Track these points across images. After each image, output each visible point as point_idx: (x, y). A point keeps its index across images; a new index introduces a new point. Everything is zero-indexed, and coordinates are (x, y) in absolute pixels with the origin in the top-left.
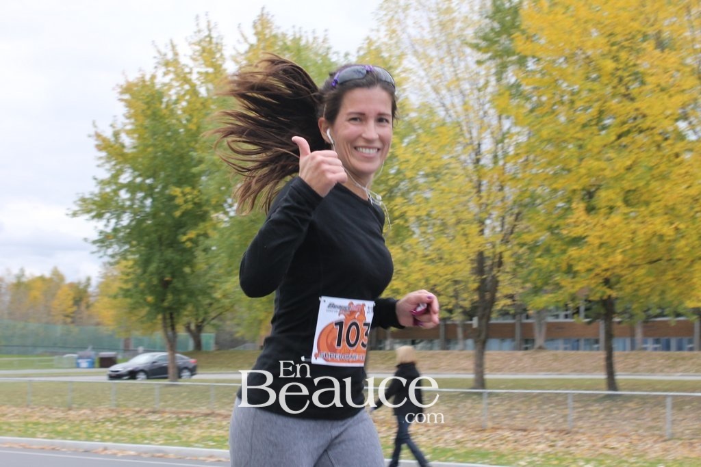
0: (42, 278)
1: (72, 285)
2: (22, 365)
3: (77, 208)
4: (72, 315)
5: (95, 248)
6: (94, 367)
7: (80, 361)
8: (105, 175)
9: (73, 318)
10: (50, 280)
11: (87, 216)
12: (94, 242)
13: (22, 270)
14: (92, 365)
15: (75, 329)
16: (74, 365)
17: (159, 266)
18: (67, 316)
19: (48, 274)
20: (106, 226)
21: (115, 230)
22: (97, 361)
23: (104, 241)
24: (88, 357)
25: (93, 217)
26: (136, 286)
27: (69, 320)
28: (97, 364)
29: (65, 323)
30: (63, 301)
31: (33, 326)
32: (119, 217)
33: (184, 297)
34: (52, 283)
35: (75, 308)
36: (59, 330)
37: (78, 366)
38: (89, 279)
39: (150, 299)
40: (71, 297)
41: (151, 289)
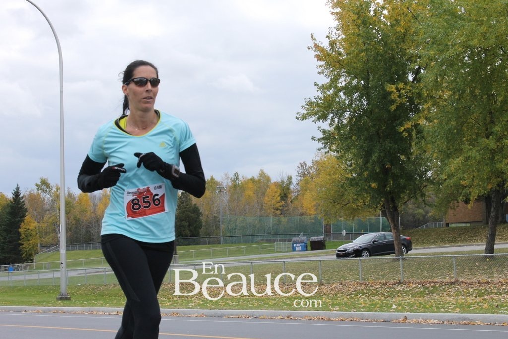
0: (252, 180)
1: (276, 184)
2: (249, 252)
3: (305, 112)
4: (281, 208)
5: (320, 145)
6: (307, 250)
7: (295, 245)
8: (325, 80)
9: (282, 211)
10: (259, 181)
11: (313, 118)
12: (320, 140)
13: (236, 175)
14: (305, 248)
15: (284, 220)
16: (291, 249)
17: (380, 156)
18: (277, 209)
19: (256, 176)
20: (331, 125)
21: (338, 128)
22: (309, 244)
23: (328, 138)
24: (301, 242)
25: (319, 119)
26: (359, 175)
27: (278, 212)
28: (309, 248)
29: (275, 215)
30: (272, 198)
31: (250, 219)
32: (340, 116)
33: (402, 181)
34: (261, 183)
35: (283, 202)
36: (271, 221)
37: (294, 249)
38: (290, 178)
39: (373, 185)
40: (278, 193)
41: (373, 177)
